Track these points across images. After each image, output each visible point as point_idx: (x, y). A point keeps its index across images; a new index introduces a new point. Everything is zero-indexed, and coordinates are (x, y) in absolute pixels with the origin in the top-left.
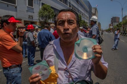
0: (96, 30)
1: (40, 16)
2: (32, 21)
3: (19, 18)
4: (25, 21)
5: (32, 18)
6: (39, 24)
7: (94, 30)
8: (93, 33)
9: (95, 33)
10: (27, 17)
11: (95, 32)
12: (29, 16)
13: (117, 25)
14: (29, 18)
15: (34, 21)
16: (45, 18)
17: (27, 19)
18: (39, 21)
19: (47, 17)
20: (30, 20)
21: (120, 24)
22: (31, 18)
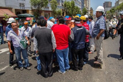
0: (104, 23)
1: (32, 4)
2: (23, 9)
3: (9, 7)
4: (16, 10)
5: (24, 7)
6: (31, 13)
7: (101, 24)
8: (101, 27)
9: (103, 27)
10: (18, 5)
11: (103, 25)
12: (20, 4)
13: (111, 11)
14: (20, 6)
15: (26, 9)
16: (38, 6)
17: (18, 8)
18: (31, 9)
19: (40, 5)
20: (22, 9)
21: (113, 10)
22: (22, 6)
